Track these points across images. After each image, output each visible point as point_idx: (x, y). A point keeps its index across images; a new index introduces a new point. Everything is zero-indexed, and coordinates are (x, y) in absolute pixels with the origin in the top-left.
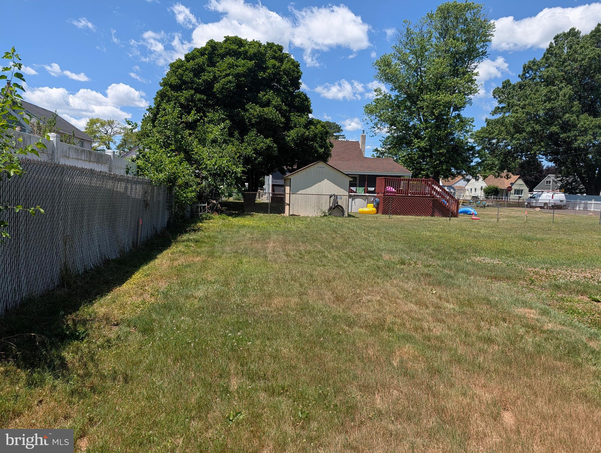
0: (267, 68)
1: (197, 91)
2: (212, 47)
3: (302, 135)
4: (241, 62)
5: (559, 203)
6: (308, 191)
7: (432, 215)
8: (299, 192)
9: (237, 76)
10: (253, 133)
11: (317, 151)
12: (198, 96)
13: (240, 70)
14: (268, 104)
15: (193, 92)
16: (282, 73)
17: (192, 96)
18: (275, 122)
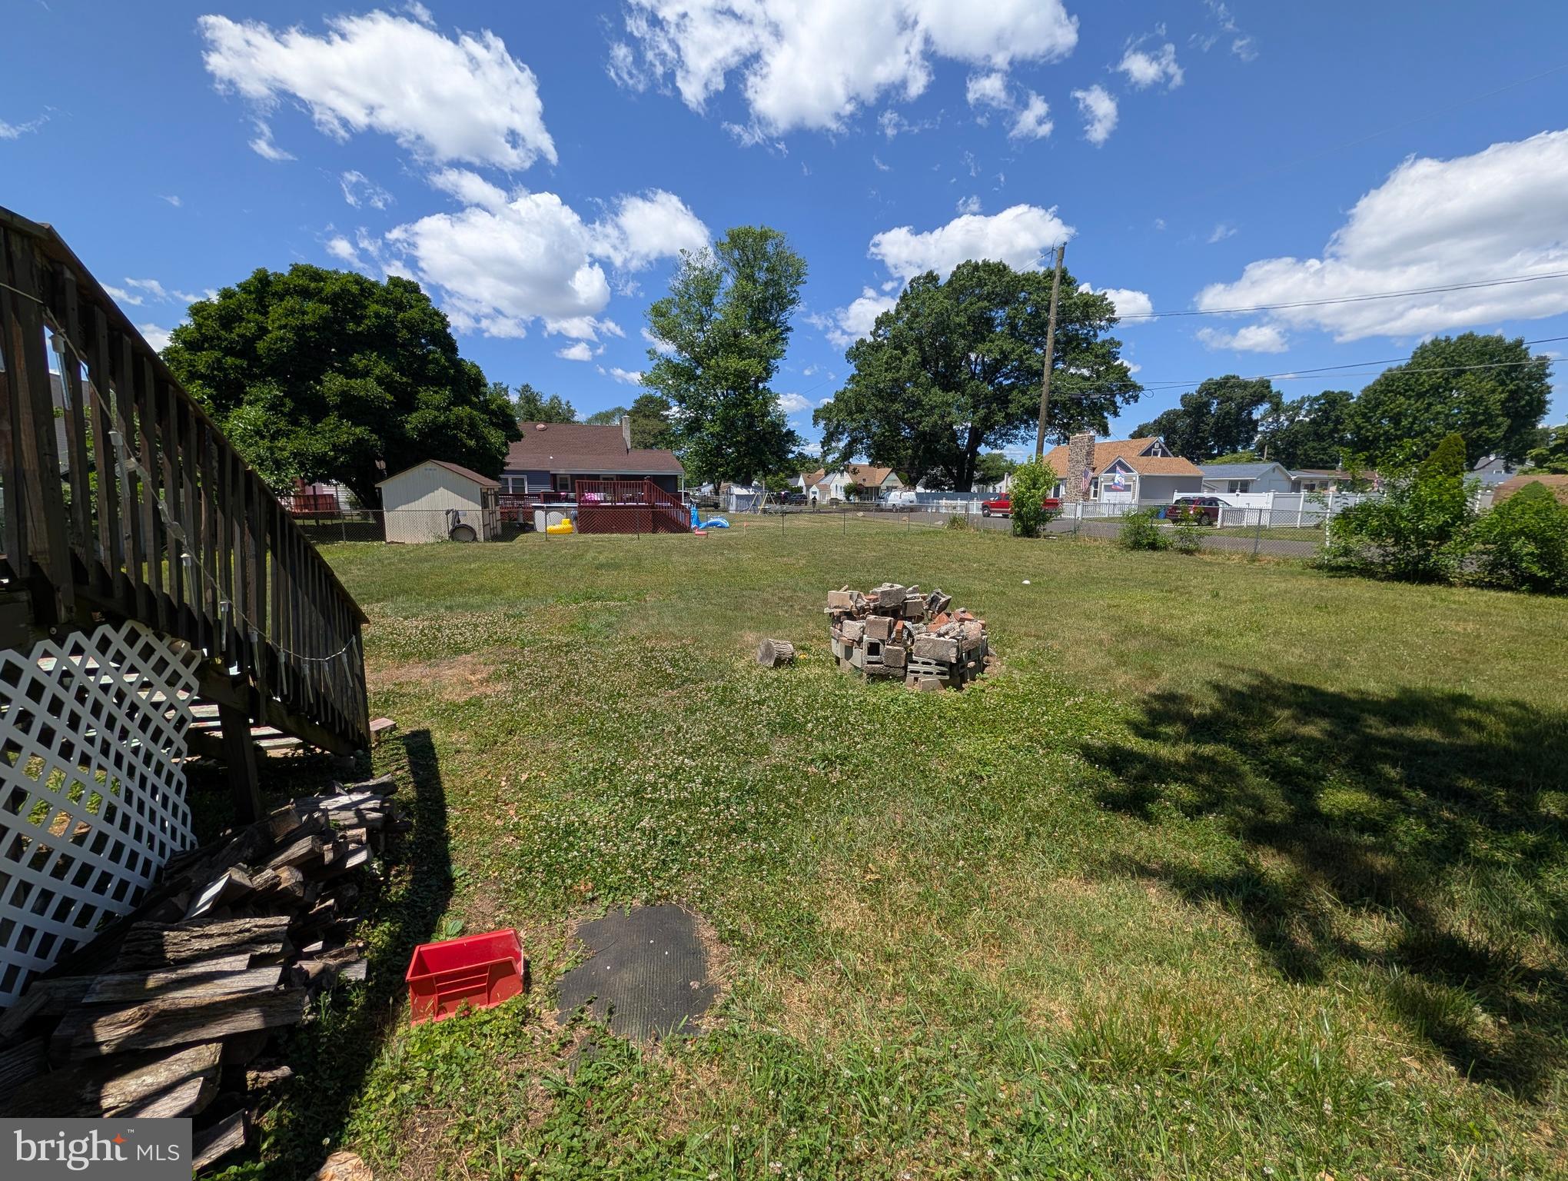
0: (364, 317)
1: (229, 351)
2: (260, 281)
3: (433, 421)
4: (310, 306)
5: (908, 504)
6: (413, 506)
7: (654, 531)
8: (399, 508)
9: (301, 330)
10: (332, 419)
11: (465, 445)
12: (229, 360)
13: (309, 319)
14: (365, 374)
15: (218, 354)
16: (399, 325)
17: (219, 361)
18: (372, 401)
